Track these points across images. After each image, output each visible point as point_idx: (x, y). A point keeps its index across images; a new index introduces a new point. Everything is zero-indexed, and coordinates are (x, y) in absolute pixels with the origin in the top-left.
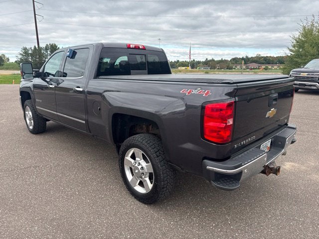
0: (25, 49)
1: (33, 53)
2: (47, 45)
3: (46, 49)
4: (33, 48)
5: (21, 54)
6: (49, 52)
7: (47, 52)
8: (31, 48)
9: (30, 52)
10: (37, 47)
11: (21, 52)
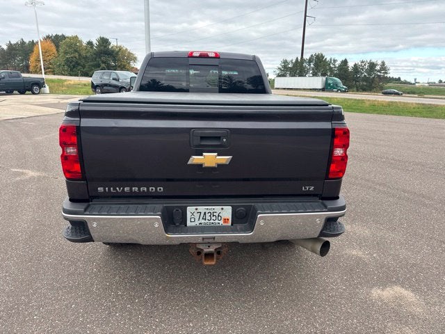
0: (285, 62)
1: (293, 66)
2: (312, 56)
3: (310, 61)
4: (294, 61)
5: (279, 68)
6: (312, 66)
7: (310, 65)
8: (292, 61)
9: (290, 66)
10: (299, 58)
11: (280, 67)
